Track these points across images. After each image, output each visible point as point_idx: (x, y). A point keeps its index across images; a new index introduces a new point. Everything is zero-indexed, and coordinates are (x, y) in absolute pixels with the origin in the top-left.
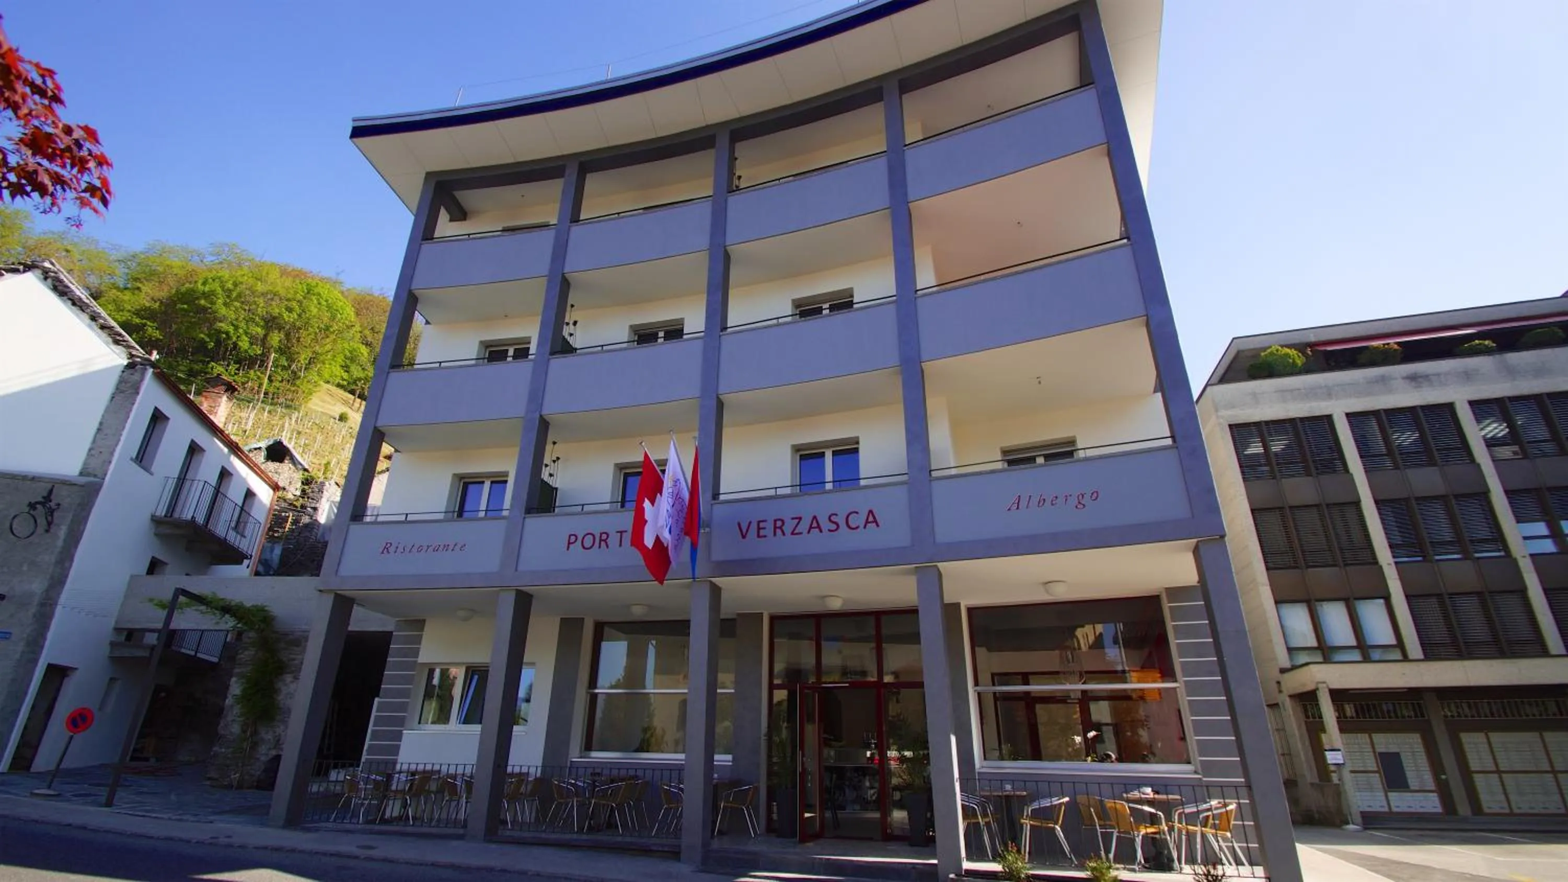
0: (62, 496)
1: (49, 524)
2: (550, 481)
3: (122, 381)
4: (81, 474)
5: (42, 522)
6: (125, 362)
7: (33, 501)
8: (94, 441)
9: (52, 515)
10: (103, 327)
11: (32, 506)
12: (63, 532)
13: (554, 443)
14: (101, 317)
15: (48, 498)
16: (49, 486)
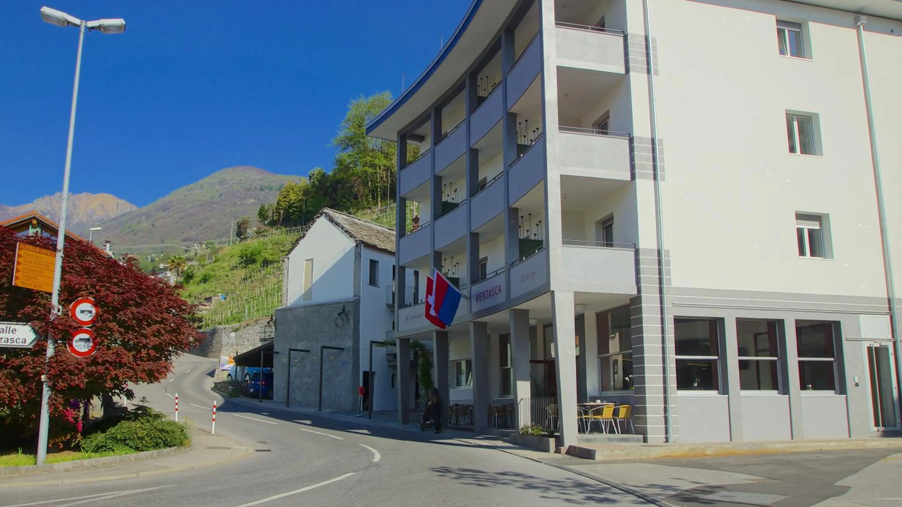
0: (349, 308)
1: (348, 319)
2: (454, 276)
3: (356, 253)
4: (354, 296)
5: (345, 319)
6: (355, 245)
7: (339, 312)
8: (354, 282)
9: (347, 316)
10: (346, 231)
11: (339, 314)
12: (352, 321)
13: (445, 260)
14: (344, 228)
15: (344, 310)
16: (343, 305)
